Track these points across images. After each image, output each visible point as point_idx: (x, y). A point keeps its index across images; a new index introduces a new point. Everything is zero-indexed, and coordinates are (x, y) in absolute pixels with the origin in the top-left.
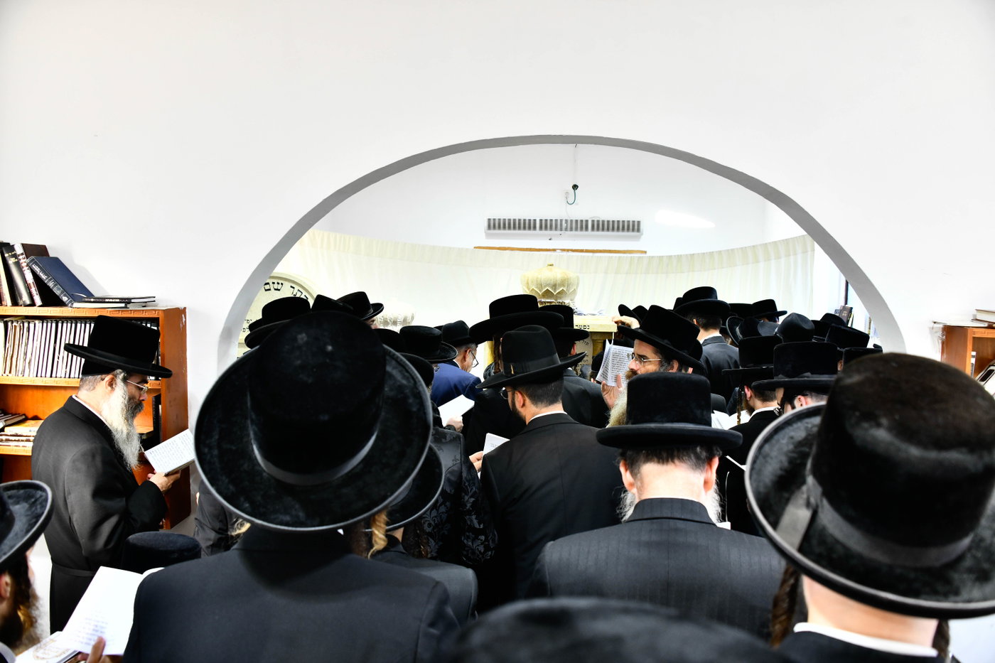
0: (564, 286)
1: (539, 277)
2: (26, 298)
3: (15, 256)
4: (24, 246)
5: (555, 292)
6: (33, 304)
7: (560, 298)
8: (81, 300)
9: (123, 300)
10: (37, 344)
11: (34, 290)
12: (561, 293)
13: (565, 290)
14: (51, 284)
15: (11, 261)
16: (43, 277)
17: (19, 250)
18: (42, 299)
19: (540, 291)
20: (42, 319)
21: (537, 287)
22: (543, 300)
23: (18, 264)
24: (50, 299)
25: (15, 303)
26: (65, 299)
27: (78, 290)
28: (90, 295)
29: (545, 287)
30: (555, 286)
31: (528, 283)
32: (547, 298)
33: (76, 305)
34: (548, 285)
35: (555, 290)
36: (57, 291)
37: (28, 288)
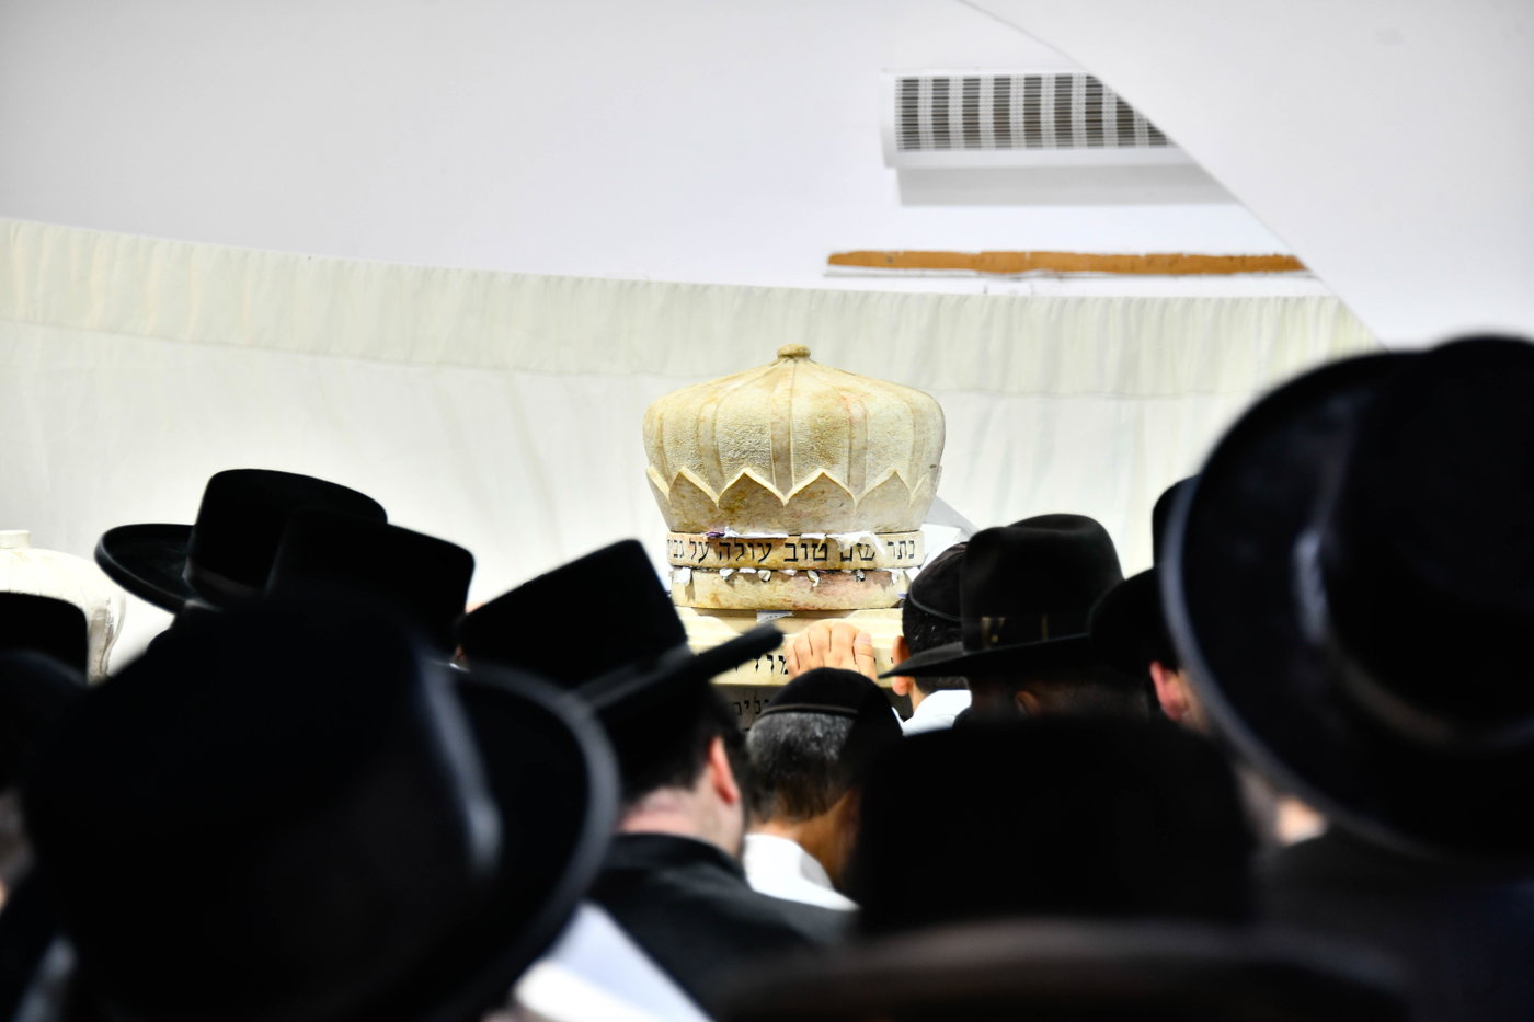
0: (828, 457)
1: (708, 412)
5: (785, 489)
7: (818, 520)
12: (819, 491)
13: (837, 476)
19: (715, 485)
21: (699, 468)
22: (729, 533)
29: (736, 462)
30: (780, 460)
31: (660, 449)
32: (750, 523)
34: (748, 455)
35: (784, 479)
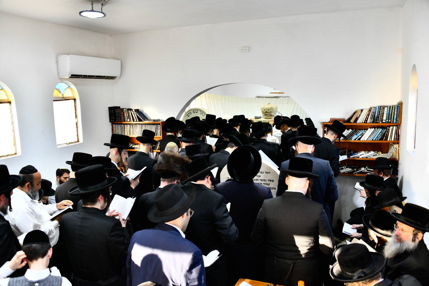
2: (135, 120)
3: (133, 112)
4: (135, 110)
6: (137, 121)
7: (271, 113)
8: (146, 120)
9: (153, 120)
10: (138, 129)
11: (137, 118)
13: (272, 111)
14: (140, 117)
15: (132, 113)
16: (139, 116)
17: (134, 111)
18: (139, 120)
20: (139, 124)
23: (134, 113)
24: (140, 120)
25: (133, 121)
26: (143, 120)
27: (145, 118)
28: (148, 119)
31: (262, 109)
32: (267, 113)
33: (145, 121)
35: (269, 111)
36: (141, 118)
37: (136, 118)
